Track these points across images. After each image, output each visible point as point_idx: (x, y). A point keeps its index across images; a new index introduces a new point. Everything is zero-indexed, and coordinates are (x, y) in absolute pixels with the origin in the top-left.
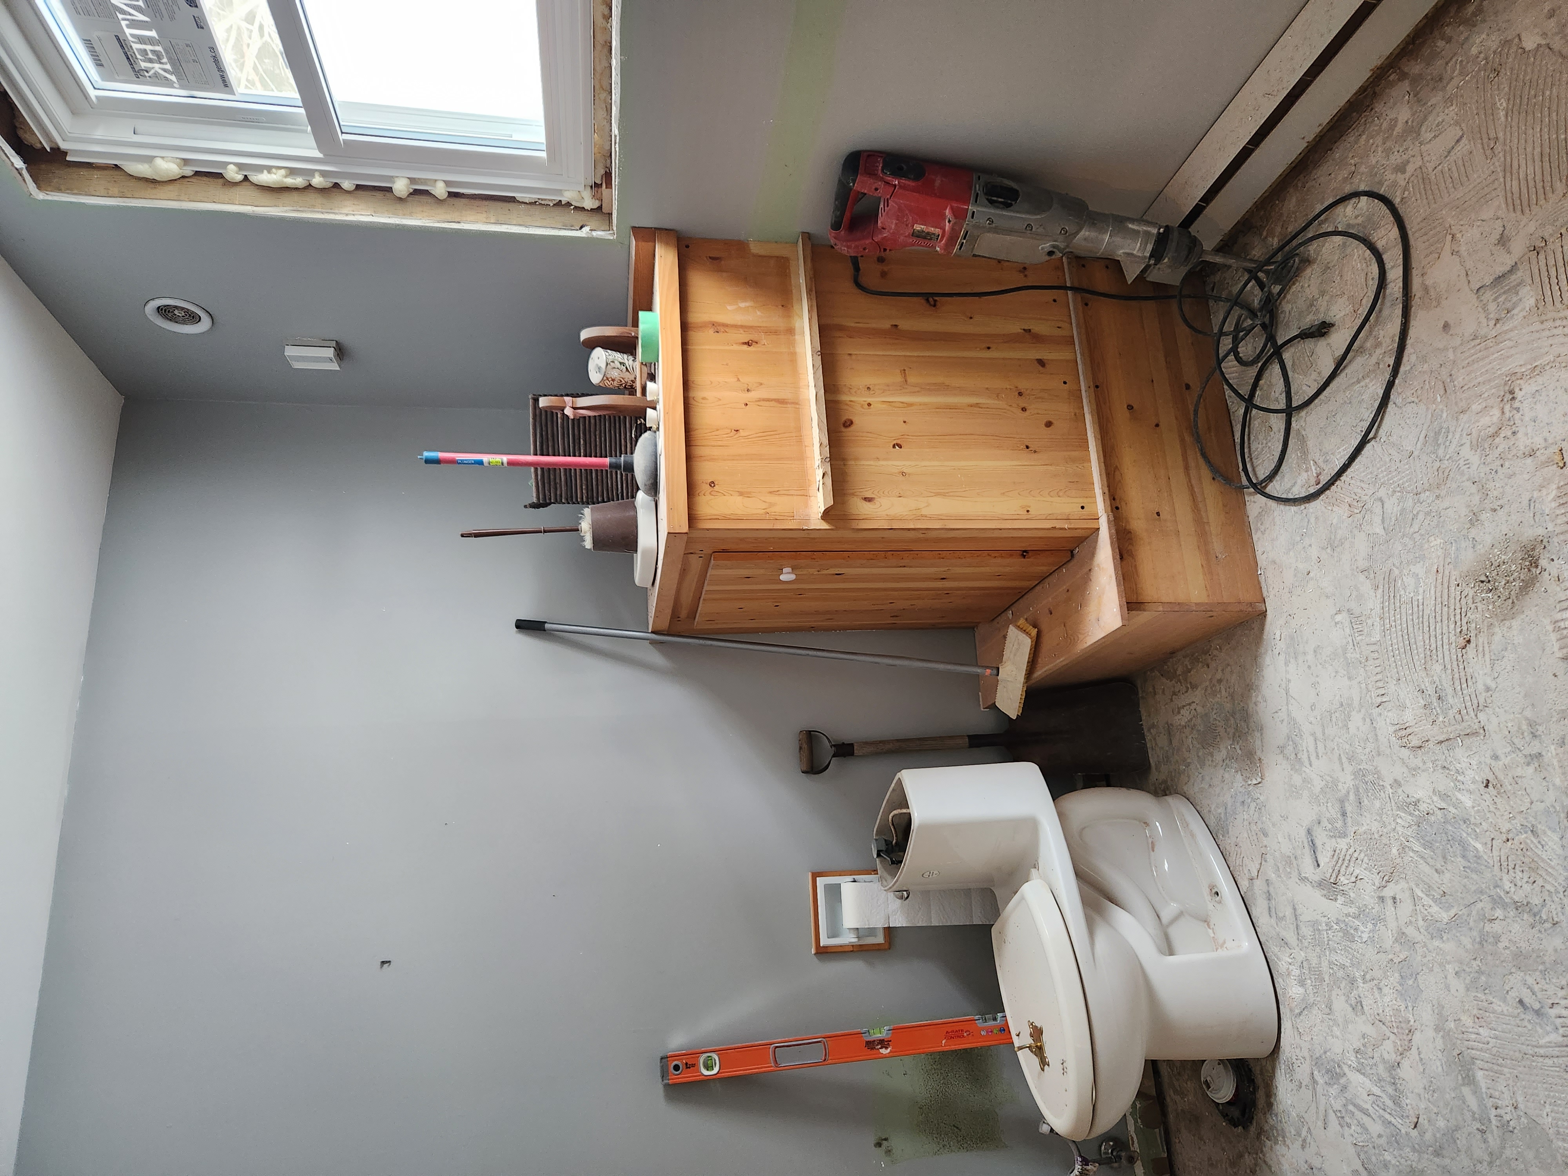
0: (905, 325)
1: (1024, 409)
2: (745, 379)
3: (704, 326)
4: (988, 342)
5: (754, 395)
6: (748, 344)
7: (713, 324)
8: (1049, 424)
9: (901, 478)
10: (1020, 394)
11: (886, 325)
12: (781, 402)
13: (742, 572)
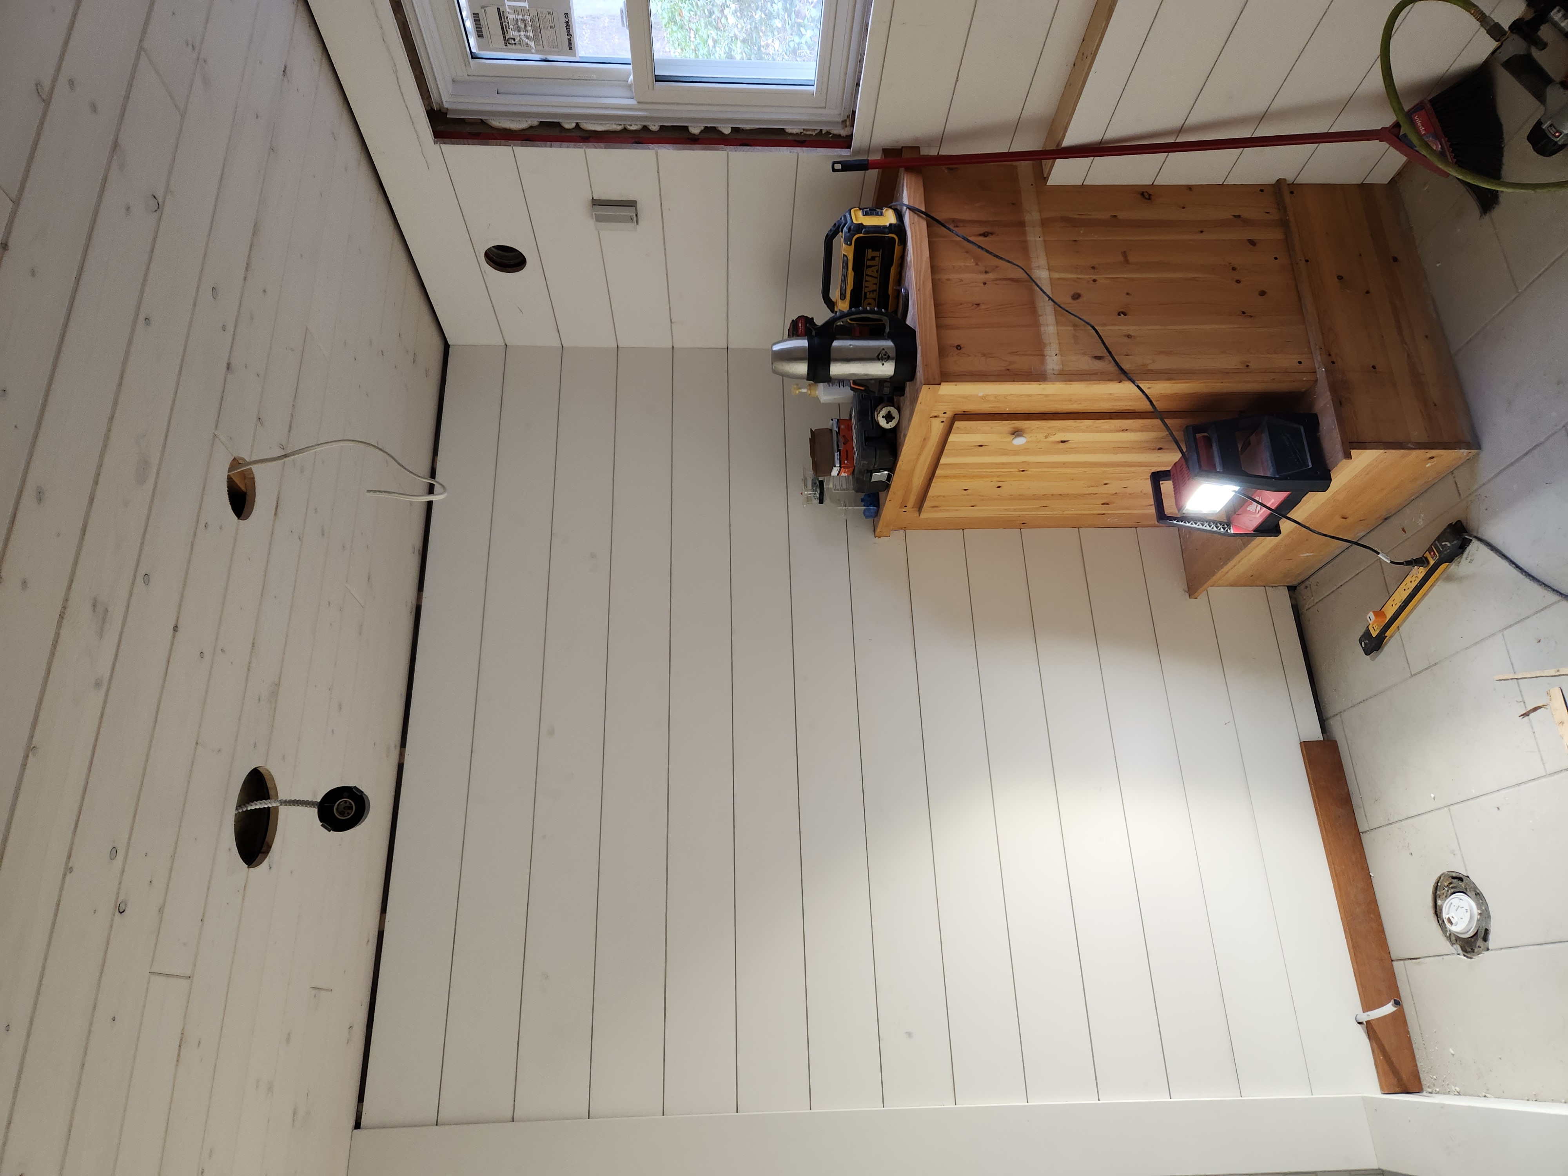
0: (1123, 215)
1: (1238, 281)
2: (983, 264)
3: (946, 222)
4: (1201, 227)
5: (991, 276)
6: (984, 235)
7: (953, 220)
8: (1262, 293)
9: (1127, 339)
10: (1234, 269)
12: (1016, 281)
13: (977, 438)
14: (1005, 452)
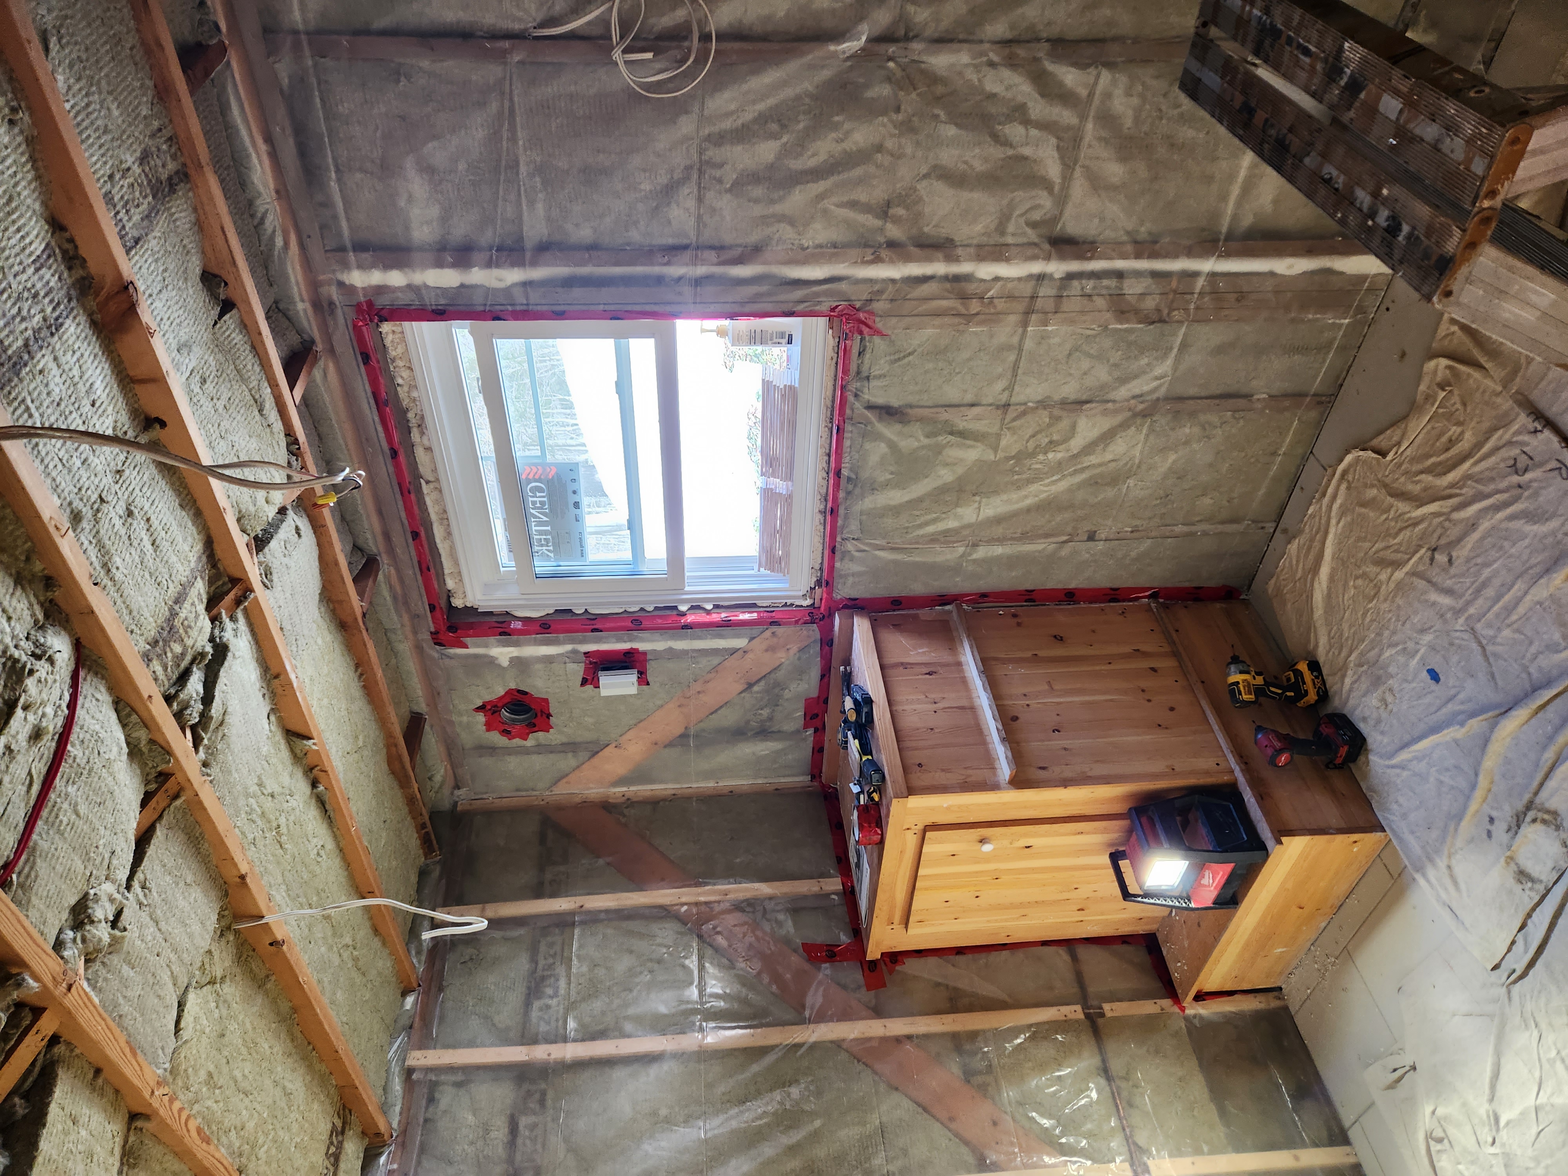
0: (1042, 653)
1: (1149, 701)
2: (932, 696)
3: (897, 665)
4: (1109, 660)
5: (940, 705)
6: (929, 674)
7: (902, 664)
8: (1172, 709)
9: (1064, 752)
10: (1143, 691)
11: (1029, 654)
12: (962, 708)
13: (950, 848)
14: (977, 860)
